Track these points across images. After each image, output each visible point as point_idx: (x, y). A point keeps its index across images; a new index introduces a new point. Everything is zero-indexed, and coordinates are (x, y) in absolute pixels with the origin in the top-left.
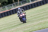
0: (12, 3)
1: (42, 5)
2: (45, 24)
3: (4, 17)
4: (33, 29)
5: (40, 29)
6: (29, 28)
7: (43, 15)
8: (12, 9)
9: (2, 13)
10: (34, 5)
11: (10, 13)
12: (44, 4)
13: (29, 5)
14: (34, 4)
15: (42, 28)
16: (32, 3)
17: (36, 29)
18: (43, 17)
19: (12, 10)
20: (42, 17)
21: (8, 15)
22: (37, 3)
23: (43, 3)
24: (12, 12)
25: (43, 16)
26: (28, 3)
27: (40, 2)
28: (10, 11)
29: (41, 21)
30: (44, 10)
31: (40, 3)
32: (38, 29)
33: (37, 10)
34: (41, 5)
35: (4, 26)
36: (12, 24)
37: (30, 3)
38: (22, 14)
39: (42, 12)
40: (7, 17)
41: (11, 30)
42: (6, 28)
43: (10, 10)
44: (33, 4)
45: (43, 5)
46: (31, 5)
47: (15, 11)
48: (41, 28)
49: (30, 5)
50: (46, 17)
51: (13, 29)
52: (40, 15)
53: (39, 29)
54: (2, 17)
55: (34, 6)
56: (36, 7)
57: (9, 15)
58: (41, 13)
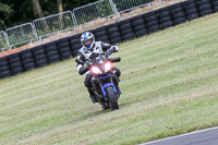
0: (31, 16)
1: (169, 26)
2: (180, 111)
4: (127, 136)
5: (160, 137)
6: (111, 132)
7: (171, 70)
8: (31, 45)
10: (133, 27)
11: (23, 65)
12: (177, 24)
13: (107, 28)
14: (131, 20)
15: (168, 131)
16: (122, 19)
17: (140, 138)
18: (172, 82)
19: (32, 51)
20: (168, 83)
22: (143, 17)
23: (172, 19)
24: (34, 56)
25: (171, 77)
26: (103, 20)
27: (157, 12)
28: (20, 55)
29: (162, 101)
30: (176, 49)
31: (159, 18)
32: (150, 136)
33: (147, 48)
34: (163, 28)
36: (31, 115)
37: (115, 17)
38: (101, 62)
39: (170, 60)
40: (7, 80)
41: (24, 141)
43: (23, 48)
44: (129, 25)
45: (171, 28)
46: (119, 25)
47: (46, 53)
48: (163, 129)
49: (111, 26)
50: (184, 79)
51: (34, 138)
52: (158, 73)
53: (156, 134)
55: (130, 30)
56: (141, 35)
57: (19, 72)
58: (164, 65)
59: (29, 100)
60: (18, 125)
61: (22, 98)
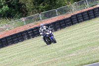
3: (81, 22)
9: (78, 14)
11: (94, 15)
21: (90, 18)
28: (93, 10)
35: (82, 40)
41: (95, 49)
42: (86, 44)
54: (78, 22)
57: (93, 18)
59: (97, 31)
60: (92, 42)
61: (94, 30)
